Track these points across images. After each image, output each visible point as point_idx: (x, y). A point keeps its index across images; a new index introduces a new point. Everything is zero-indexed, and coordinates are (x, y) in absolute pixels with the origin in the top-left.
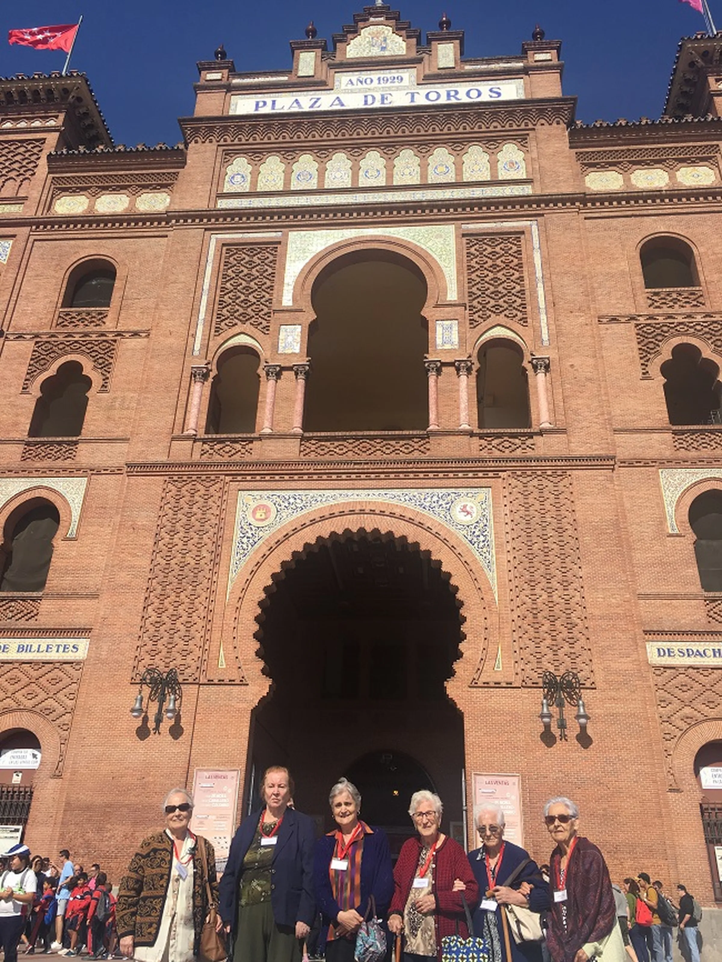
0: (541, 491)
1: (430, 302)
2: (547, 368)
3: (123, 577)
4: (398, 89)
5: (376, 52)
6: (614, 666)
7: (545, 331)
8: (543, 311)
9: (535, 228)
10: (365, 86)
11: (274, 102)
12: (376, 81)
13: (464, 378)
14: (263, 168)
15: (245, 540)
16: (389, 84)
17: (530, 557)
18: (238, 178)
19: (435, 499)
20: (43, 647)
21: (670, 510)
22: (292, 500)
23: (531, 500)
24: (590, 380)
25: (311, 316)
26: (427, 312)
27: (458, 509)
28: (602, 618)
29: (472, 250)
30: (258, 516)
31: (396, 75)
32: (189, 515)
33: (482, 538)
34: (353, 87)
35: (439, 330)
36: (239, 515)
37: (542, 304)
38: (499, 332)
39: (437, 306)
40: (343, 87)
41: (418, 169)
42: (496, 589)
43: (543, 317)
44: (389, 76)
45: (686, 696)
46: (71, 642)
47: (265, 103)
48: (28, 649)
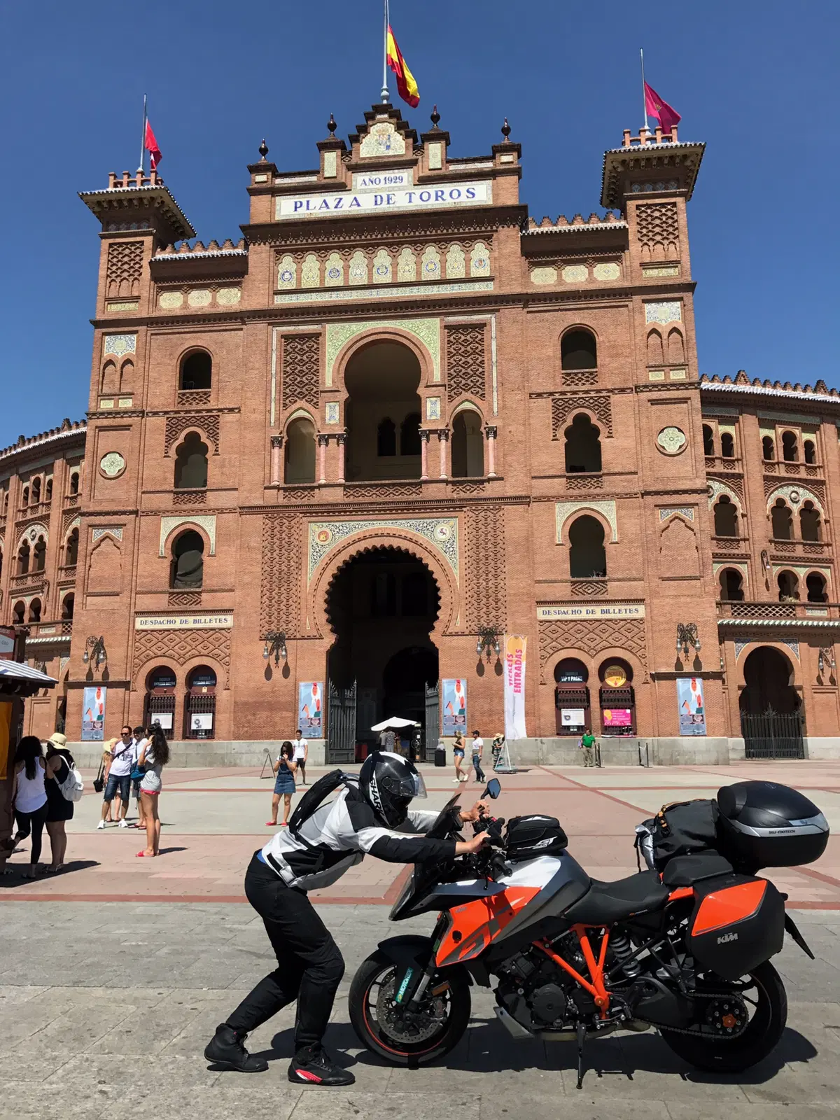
0: (486, 519)
1: (422, 383)
2: (495, 433)
3: (247, 579)
4: (400, 189)
5: (381, 152)
6: (518, 621)
7: (495, 405)
8: (495, 390)
9: (493, 319)
10: (374, 186)
11: (308, 202)
12: (383, 181)
13: (443, 441)
14: (305, 266)
15: (315, 554)
16: (393, 184)
17: (478, 561)
18: (287, 275)
19: (425, 525)
20: (208, 620)
21: (559, 528)
22: (341, 528)
23: (480, 526)
24: (520, 442)
25: (344, 395)
26: (421, 391)
27: (439, 530)
28: (515, 595)
29: (452, 338)
30: (321, 539)
31: (398, 175)
32: (281, 539)
33: (451, 549)
34: (366, 187)
35: (429, 405)
36: (310, 538)
37: (495, 385)
38: (467, 406)
39: (427, 386)
40: (359, 187)
41: (414, 266)
42: (457, 578)
43: (495, 394)
44: (392, 176)
45: (554, 636)
46: (223, 617)
47: (301, 203)
48: (199, 621)
